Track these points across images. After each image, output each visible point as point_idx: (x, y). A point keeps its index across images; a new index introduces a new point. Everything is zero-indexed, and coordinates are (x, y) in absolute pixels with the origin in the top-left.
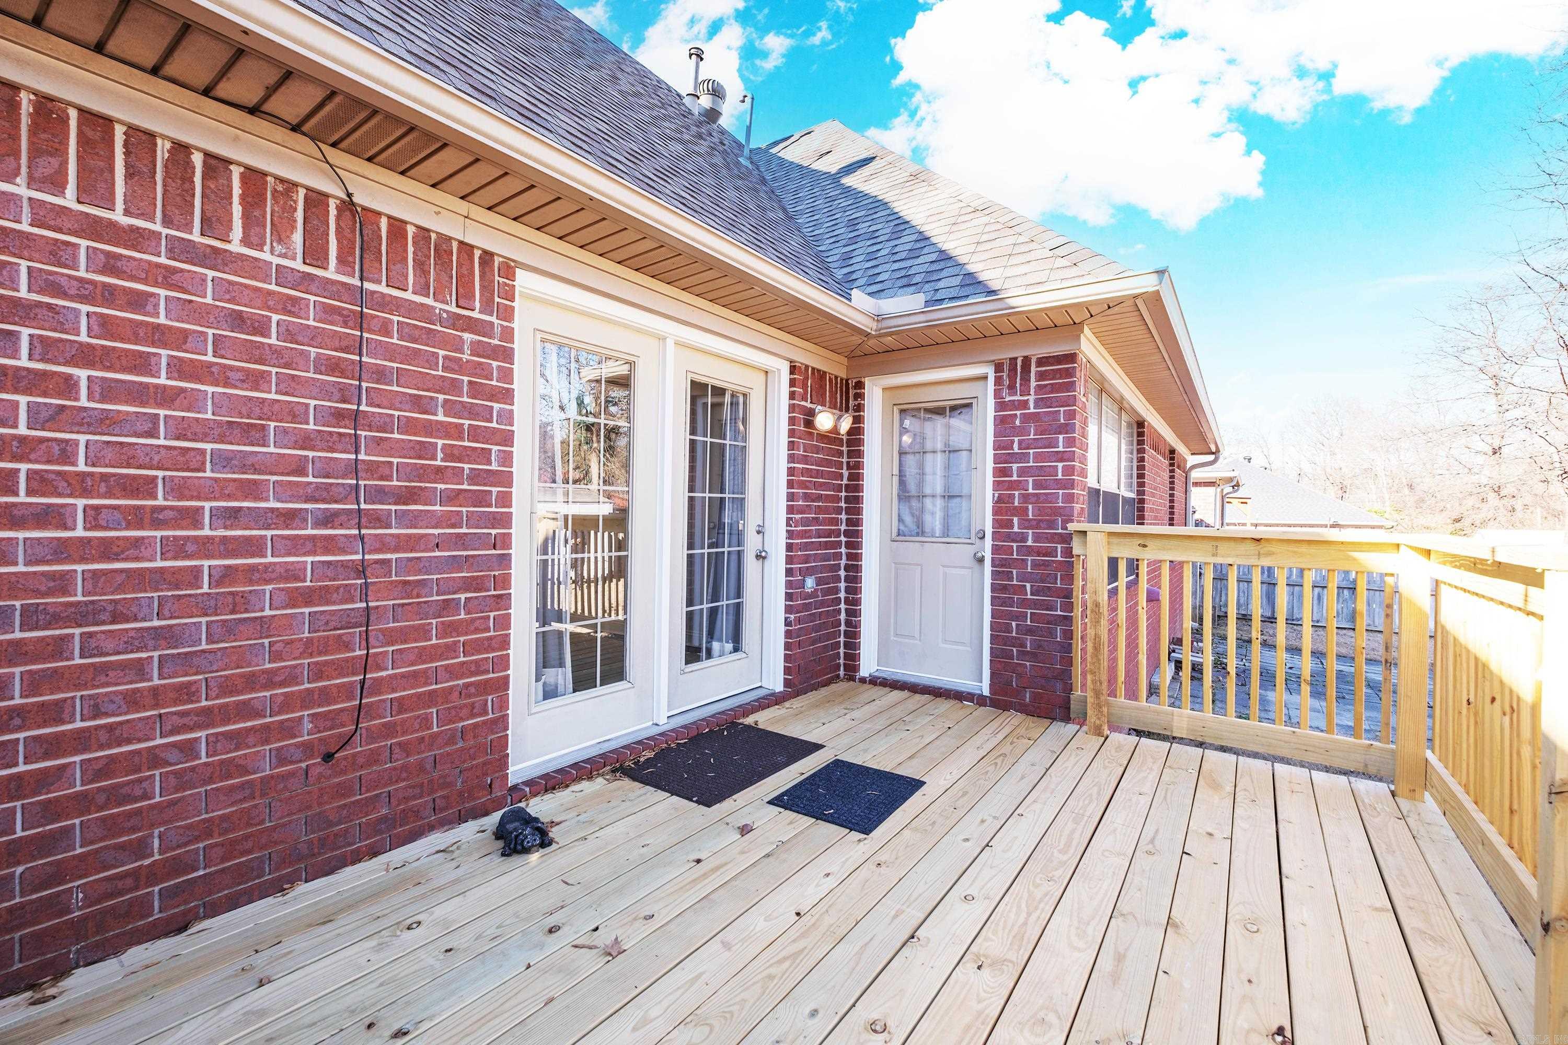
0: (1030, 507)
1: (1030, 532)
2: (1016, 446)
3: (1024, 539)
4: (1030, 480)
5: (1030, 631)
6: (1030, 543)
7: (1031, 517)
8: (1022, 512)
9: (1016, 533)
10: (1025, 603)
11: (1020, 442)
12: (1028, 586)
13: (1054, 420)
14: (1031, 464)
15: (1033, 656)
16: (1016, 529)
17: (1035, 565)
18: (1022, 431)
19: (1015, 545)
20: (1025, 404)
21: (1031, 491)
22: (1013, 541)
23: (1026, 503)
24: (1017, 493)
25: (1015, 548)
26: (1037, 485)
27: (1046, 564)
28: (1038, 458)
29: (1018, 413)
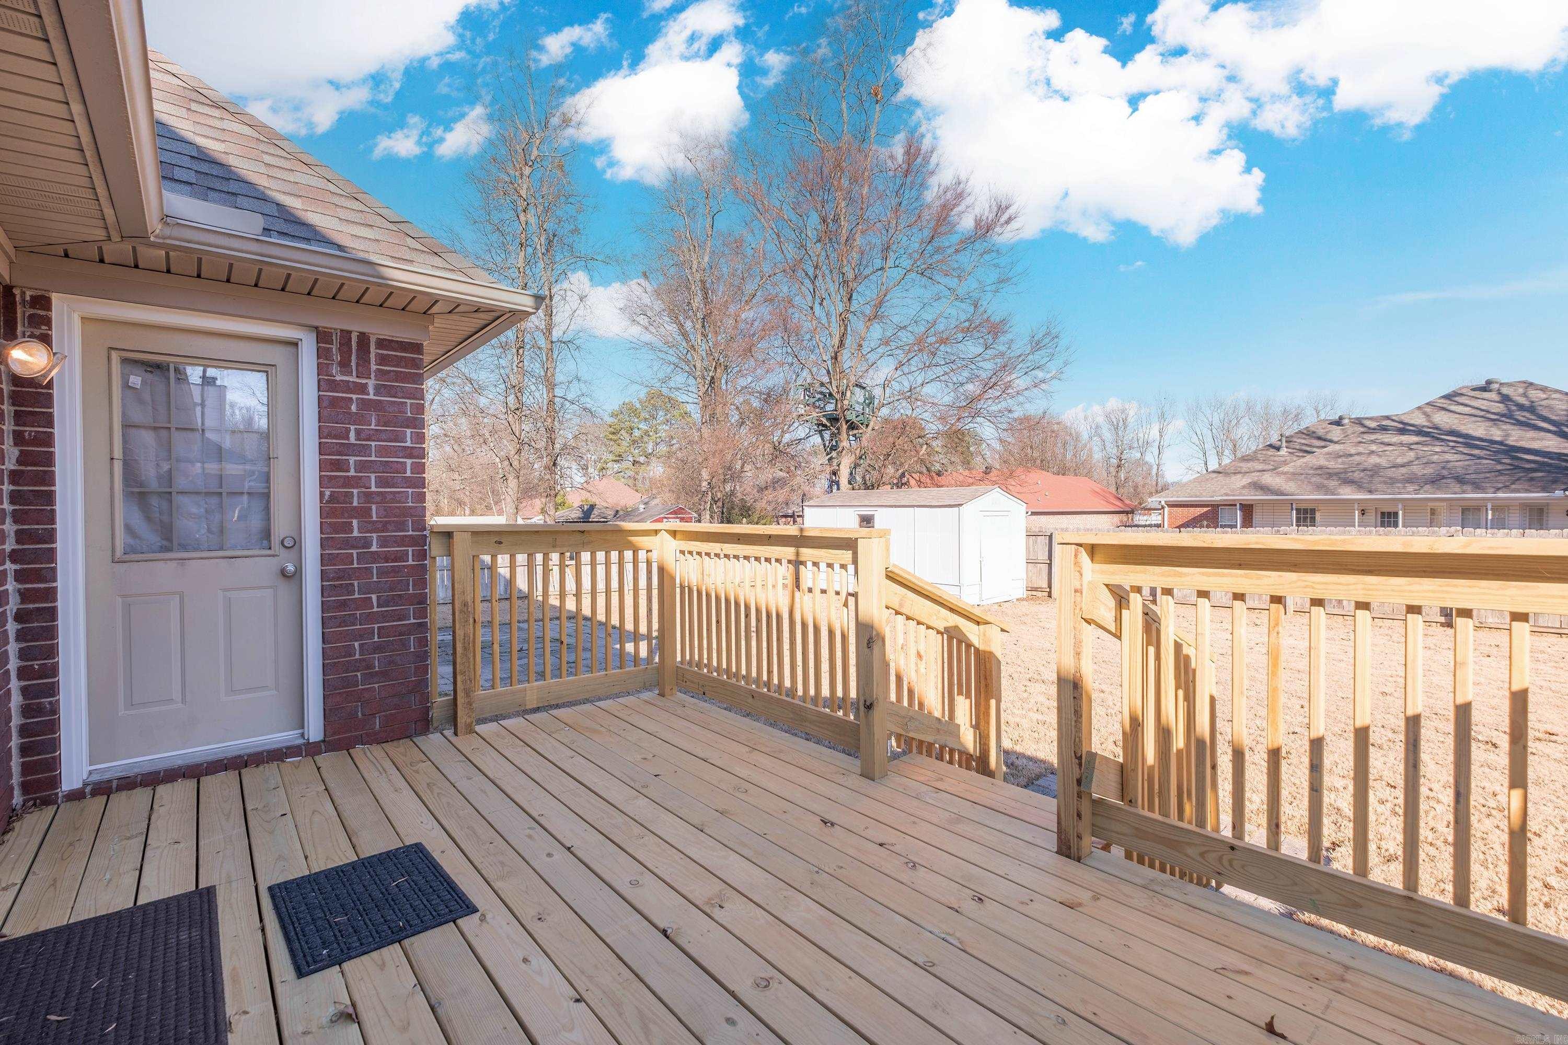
0: (374, 507)
1: (374, 535)
2: (352, 435)
3: (368, 544)
4: (373, 476)
5: (378, 648)
6: (374, 548)
7: (374, 519)
8: (363, 513)
9: (356, 538)
10: (371, 618)
11: (358, 432)
12: (374, 597)
13: (400, 412)
14: (373, 458)
15: (384, 674)
16: (356, 533)
17: (382, 573)
18: (358, 419)
19: (354, 552)
20: (363, 389)
21: (373, 489)
22: (353, 547)
23: (368, 503)
24: (355, 491)
25: (355, 556)
26: (381, 482)
27: (396, 570)
28: (381, 451)
29: (354, 397)
